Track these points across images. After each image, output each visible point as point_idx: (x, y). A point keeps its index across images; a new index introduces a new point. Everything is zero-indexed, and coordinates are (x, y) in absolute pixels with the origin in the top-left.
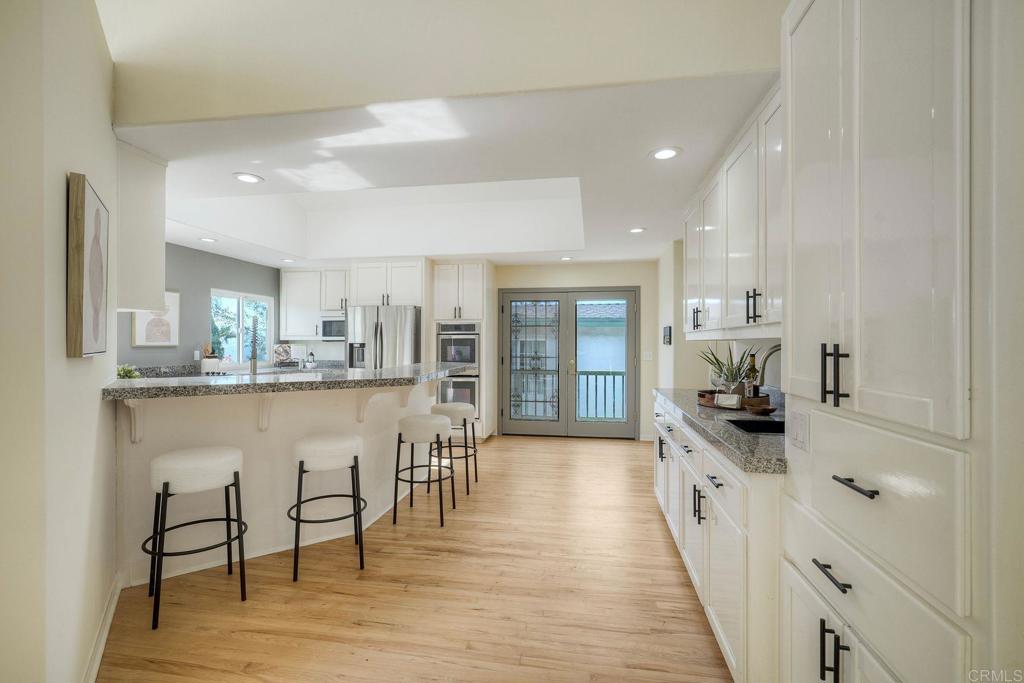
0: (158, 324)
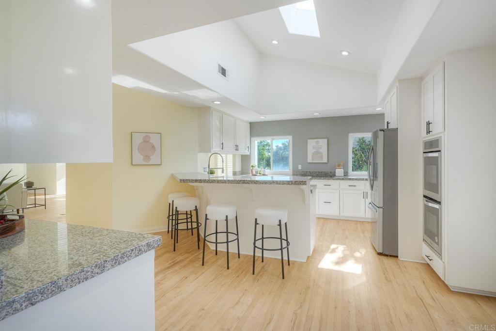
0: (317, 153)
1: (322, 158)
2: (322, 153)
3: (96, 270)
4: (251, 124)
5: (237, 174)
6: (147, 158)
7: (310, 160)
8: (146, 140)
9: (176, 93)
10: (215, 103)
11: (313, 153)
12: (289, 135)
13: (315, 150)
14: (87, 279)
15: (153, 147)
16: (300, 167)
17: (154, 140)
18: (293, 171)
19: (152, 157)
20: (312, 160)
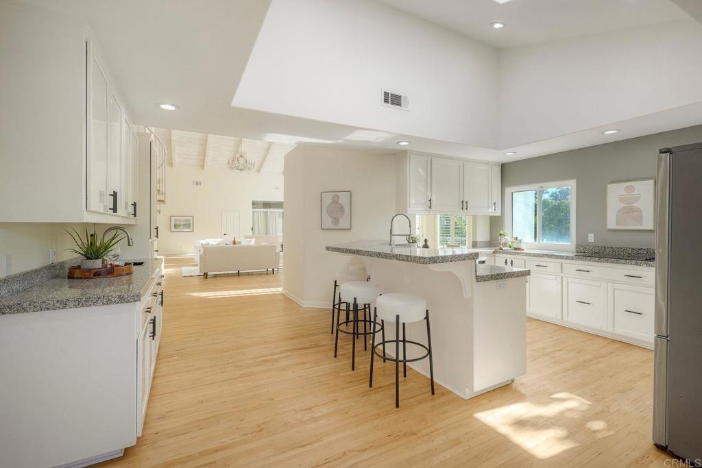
0: (629, 210)
1: (640, 219)
2: (640, 211)
3: (58, 305)
4: (504, 167)
5: (478, 245)
6: (336, 221)
7: (612, 224)
8: (335, 201)
9: (341, 141)
10: (401, 144)
11: (621, 211)
12: (571, 178)
13: (622, 205)
14: (48, 309)
15: (342, 207)
16: (591, 237)
17: (344, 200)
18: (578, 246)
19: (340, 221)
20: (617, 224)
